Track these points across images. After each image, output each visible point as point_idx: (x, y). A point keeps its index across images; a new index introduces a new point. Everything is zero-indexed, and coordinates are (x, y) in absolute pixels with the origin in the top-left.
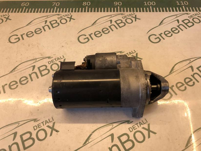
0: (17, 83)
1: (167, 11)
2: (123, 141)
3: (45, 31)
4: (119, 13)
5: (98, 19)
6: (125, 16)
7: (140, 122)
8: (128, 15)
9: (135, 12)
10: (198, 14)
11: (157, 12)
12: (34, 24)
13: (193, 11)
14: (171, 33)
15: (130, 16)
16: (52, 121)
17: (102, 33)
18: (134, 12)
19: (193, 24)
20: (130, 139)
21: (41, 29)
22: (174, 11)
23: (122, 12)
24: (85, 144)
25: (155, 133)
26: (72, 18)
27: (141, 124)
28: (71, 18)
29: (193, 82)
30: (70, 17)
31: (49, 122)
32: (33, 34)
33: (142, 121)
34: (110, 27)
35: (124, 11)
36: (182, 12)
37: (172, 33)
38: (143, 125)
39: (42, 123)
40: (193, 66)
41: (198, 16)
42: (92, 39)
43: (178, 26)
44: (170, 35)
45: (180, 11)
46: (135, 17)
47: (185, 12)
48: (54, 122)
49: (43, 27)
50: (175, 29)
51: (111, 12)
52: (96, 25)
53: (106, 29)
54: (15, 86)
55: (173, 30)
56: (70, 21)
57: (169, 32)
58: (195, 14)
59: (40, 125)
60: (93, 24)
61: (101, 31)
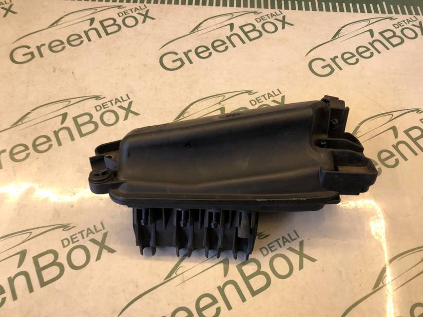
0: (27, 148)
1: (349, 10)
2: (247, 274)
3: (89, 40)
4: (249, 9)
5: (203, 20)
6: (261, 17)
7: (283, 238)
8: (267, 15)
9: (283, 10)
10: (414, 19)
11: (330, 11)
12: (66, 25)
13: (404, 13)
14: (355, 56)
15: (272, 17)
16: (101, 230)
17: (212, 50)
18: (281, 9)
19: (403, 41)
20: (262, 269)
21: (80, 37)
22: (364, 12)
23: (256, 9)
24: (169, 278)
25: (313, 260)
26: (148, 15)
27: (285, 240)
28: (146, 16)
29: (396, 160)
30: (144, 13)
31: (94, 231)
32: (63, 45)
33: (289, 235)
34: (229, 38)
35: (259, 6)
36: (380, 15)
37: (358, 56)
38: (290, 242)
39: (80, 234)
40: (397, 128)
41: (413, 25)
42: (191, 62)
43: (372, 44)
44: (353, 60)
45: (376, 11)
46: (282, 19)
47: (387, 15)
48: (104, 232)
49: (86, 33)
50: (365, 49)
51: (233, 6)
52: (200, 33)
53: (220, 43)
54: (23, 155)
55: (361, 50)
56: (144, 22)
57: (351, 55)
58: (407, 20)
59: (77, 237)
60: (193, 31)
61: (210, 47)
